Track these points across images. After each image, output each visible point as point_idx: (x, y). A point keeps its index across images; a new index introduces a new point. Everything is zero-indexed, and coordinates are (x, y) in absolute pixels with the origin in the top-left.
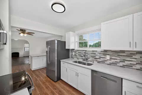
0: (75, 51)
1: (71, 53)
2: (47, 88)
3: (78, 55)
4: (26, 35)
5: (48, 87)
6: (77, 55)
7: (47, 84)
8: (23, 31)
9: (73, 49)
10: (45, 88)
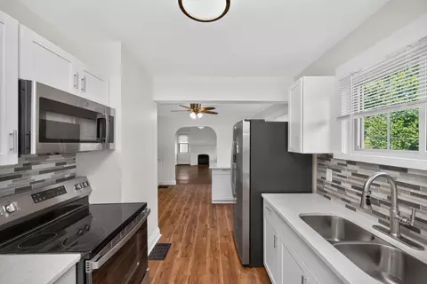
0: (333, 163)
1: (319, 171)
2: (212, 271)
3: (349, 187)
4: (200, 115)
5: (215, 271)
6: (343, 185)
7: (220, 258)
8: (195, 108)
9: (328, 157)
10: (208, 266)
